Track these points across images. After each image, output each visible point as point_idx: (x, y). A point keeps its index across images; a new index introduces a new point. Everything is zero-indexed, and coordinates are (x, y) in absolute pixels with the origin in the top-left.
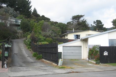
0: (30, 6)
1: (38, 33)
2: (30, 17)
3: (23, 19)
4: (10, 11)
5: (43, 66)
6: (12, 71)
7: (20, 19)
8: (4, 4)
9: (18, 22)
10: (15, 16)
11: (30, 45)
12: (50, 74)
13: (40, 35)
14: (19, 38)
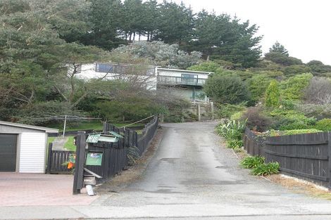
0: (253, 38)
1: (280, 107)
2: (254, 67)
3: (220, 72)
4: (161, 51)
5: (263, 191)
6: (106, 203)
7: (206, 70)
8: (140, 34)
9: (197, 79)
10: (181, 63)
11: (239, 138)
12: (275, 215)
13: (292, 111)
14: (197, 120)
